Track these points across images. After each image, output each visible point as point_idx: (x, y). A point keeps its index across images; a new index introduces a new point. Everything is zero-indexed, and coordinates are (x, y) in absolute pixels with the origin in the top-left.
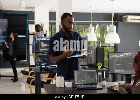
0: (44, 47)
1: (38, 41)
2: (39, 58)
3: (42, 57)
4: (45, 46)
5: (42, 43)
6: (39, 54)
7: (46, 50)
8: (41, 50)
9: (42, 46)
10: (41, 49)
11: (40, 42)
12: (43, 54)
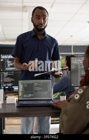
0: (10, 66)
1: (4, 59)
2: (5, 77)
3: (8, 76)
4: (12, 65)
5: (8, 62)
6: (4, 74)
7: (12, 69)
8: (7, 69)
9: (9, 65)
10: (7, 67)
11: (5, 60)
12: (9, 73)
